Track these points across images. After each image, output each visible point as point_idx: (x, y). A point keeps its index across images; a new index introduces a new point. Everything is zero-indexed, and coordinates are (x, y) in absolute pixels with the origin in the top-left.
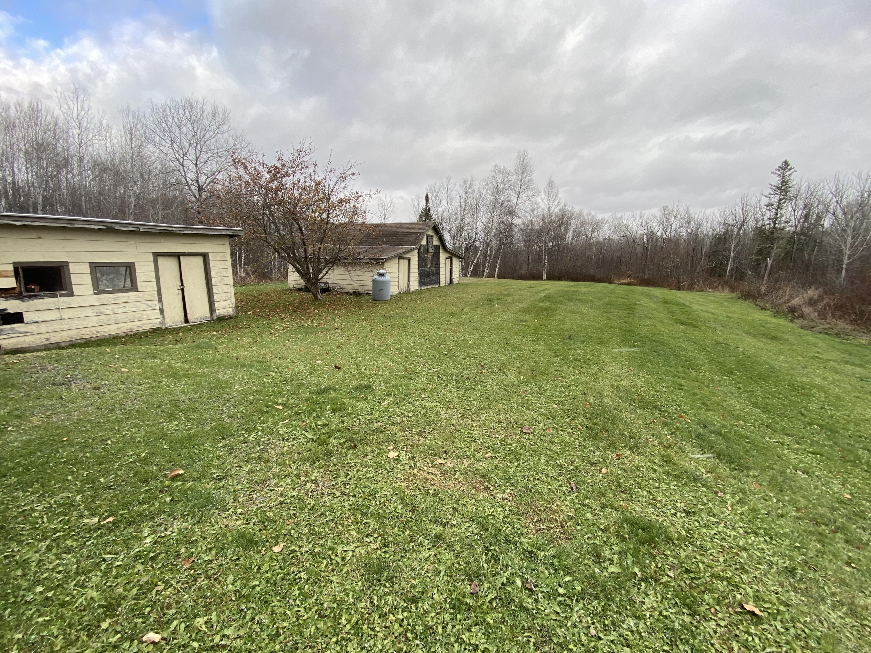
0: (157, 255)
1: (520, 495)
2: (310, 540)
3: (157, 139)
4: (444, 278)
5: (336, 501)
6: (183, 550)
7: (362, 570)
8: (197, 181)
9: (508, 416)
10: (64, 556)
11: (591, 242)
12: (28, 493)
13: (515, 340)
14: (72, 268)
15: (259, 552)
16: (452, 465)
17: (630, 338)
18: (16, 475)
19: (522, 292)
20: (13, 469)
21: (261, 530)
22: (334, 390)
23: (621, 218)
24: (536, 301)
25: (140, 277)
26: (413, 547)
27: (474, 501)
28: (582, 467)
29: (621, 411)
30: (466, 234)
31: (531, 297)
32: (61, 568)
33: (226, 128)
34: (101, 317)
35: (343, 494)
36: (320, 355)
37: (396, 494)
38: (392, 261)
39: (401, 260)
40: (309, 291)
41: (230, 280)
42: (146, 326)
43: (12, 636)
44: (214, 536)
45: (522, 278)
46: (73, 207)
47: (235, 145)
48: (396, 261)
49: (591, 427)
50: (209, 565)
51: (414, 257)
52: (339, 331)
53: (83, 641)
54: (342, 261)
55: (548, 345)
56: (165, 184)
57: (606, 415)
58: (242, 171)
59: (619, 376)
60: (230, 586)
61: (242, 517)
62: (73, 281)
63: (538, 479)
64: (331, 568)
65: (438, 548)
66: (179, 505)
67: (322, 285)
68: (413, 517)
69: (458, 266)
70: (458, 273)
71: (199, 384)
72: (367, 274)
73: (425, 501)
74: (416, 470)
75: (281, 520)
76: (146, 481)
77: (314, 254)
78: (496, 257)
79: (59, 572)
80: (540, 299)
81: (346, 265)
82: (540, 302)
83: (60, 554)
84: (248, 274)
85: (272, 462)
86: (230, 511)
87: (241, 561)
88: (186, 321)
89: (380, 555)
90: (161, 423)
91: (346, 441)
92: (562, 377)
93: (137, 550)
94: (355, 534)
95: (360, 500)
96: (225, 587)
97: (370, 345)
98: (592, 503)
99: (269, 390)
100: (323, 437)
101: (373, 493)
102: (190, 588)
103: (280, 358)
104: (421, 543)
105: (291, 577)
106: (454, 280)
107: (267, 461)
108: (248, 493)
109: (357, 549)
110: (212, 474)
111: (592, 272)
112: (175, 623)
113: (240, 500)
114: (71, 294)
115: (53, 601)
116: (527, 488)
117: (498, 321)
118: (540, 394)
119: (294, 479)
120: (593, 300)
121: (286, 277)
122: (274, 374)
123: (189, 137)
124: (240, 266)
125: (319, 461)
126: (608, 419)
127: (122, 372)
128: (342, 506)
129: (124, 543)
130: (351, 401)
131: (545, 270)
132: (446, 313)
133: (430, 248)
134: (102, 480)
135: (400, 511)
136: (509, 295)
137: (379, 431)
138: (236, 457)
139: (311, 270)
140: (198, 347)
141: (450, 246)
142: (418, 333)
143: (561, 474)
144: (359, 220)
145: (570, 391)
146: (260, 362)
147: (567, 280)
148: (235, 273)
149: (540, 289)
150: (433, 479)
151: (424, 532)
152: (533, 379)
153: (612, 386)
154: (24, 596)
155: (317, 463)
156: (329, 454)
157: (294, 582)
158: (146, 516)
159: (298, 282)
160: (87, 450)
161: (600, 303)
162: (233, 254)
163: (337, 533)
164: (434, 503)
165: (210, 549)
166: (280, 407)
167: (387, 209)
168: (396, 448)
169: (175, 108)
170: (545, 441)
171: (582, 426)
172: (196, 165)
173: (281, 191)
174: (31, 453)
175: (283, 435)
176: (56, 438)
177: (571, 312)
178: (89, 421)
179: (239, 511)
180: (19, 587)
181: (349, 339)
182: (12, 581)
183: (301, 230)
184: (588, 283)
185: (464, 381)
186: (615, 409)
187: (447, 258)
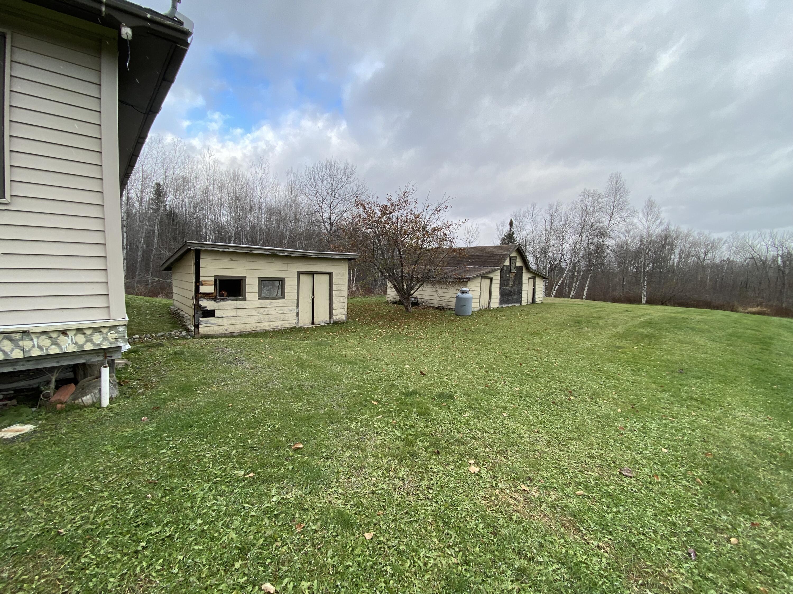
0: (299, 273)
1: (621, 549)
2: (396, 536)
3: (307, 190)
4: (526, 297)
5: (420, 503)
6: (297, 515)
7: (442, 582)
8: (330, 219)
9: (602, 452)
10: (219, 497)
11: (705, 263)
12: (203, 443)
13: (610, 367)
14: (248, 281)
15: (354, 534)
16: (537, 495)
17: (767, 379)
18: (199, 427)
19: (617, 316)
20: (197, 422)
21: (356, 514)
22: (420, 395)
23: (744, 238)
24: (634, 326)
25: (287, 289)
26: (495, 574)
27: (562, 541)
28: (702, 531)
29: (756, 469)
30: (551, 255)
31: (628, 321)
32: (215, 508)
33: (352, 179)
34: (261, 316)
35: (426, 498)
36: (408, 360)
37: (478, 512)
38: (474, 281)
39: (483, 280)
40: (402, 304)
41: (345, 293)
42: (287, 325)
43: (177, 556)
44: (320, 509)
45: (615, 300)
46: (252, 239)
47: (357, 191)
48: (479, 280)
49: (714, 483)
50: (315, 535)
51: (496, 277)
52: (425, 341)
53: (221, 575)
54: (431, 279)
55: (651, 377)
56: (309, 222)
57: (735, 471)
58: (361, 210)
59: (753, 425)
60: (330, 560)
61: (342, 497)
62: (247, 291)
63: (643, 534)
64: (413, 570)
65: (522, 583)
66: (297, 474)
67: (413, 299)
68: (495, 540)
69: (541, 286)
70: (541, 292)
71: (318, 374)
72: (451, 291)
73: (508, 526)
74: (497, 490)
75: (372, 508)
76: (277, 448)
77: (409, 273)
78: (584, 278)
79: (214, 511)
80: (639, 324)
81: (434, 283)
82: (640, 328)
83: (217, 495)
84: (358, 289)
85: (368, 452)
86: (333, 489)
87: (339, 538)
88: (313, 323)
89: (461, 572)
90: (291, 402)
91: (430, 445)
92: (672, 417)
93: (266, 505)
94: (437, 542)
95: (442, 508)
96: (325, 559)
97: (451, 356)
98: (717, 578)
99: (367, 386)
100: (410, 438)
101: (455, 504)
102: (300, 551)
103: (377, 360)
104: (503, 572)
105: (379, 567)
106: (537, 300)
107: (364, 450)
108: (348, 476)
109: (438, 559)
110: (322, 452)
111: (708, 298)
112: (286, 580)
113: (342, 481)
114: (245, 299)
115: (206, 534)
116: (629, 541)
117: (587, 345)
118: (643, 433)
119: (385, 472)
120: (711, 329)
121: (385, 292)
122: (372, 372)
123: (328, 187)
124: (353, 282)
125: (406, 460)
126: (739, 477)
127: (269, 359)
128: (425, 510)
129: (259, 497)
130: (434, 408)
131: (644, 293)
132: (529, 332)
133: (513, 268)
134: (249, 441)
135: (482, 531)
136: (600, 318)
137: (460, 442)
138: (340, 441)
139: (405, 287)
140: (319, 344)
141: (533, 266)
142: (498, 349)
143: (675, 535)
144: (447, 245)
145: (684, 435)
146: (362, 361)
147: (674, 305)
148: (349, 288)
149: (639, 313)
150: (516, 505)
151: (507, 561)
152: (634, 414)
153: (743, 436)
154: (189, 524)
155: (404, 461)
156: (415, 455)
157: (381, 573)
158: (275, 478)
159: (394, 297)
160: (242, 416)
161: (721, 334)
162: (349, 274)
163: (420, 536)
164: (517, 532)
165: (317, 520)
166: (375, 403)
167: (473, 234)
168: (477, 464)
169: (320, 168)
170: (651, 490)
171: (702, 480)
172: (330, 207)
173: (388, 224)
174: (209, 412)
175: (377, 429)
176: (225, 403)
177: (681, 342)
178: (246, 393)
179: (340, 491)
180: (187, 516)
181: (433, 348)
182: (183, 510)
183: (400, 254)
184: (703, 310)
185: (549, 406)
186: (749, 466)
187: (530, 278)
